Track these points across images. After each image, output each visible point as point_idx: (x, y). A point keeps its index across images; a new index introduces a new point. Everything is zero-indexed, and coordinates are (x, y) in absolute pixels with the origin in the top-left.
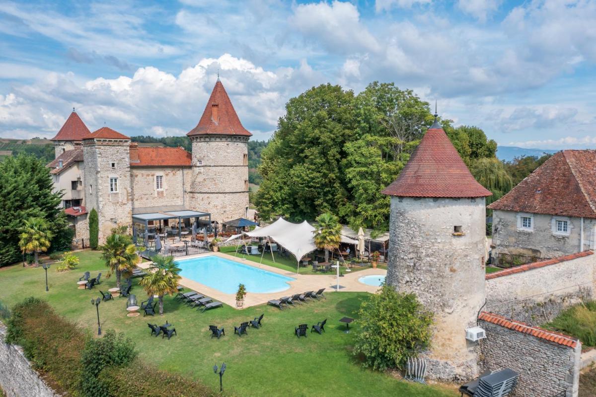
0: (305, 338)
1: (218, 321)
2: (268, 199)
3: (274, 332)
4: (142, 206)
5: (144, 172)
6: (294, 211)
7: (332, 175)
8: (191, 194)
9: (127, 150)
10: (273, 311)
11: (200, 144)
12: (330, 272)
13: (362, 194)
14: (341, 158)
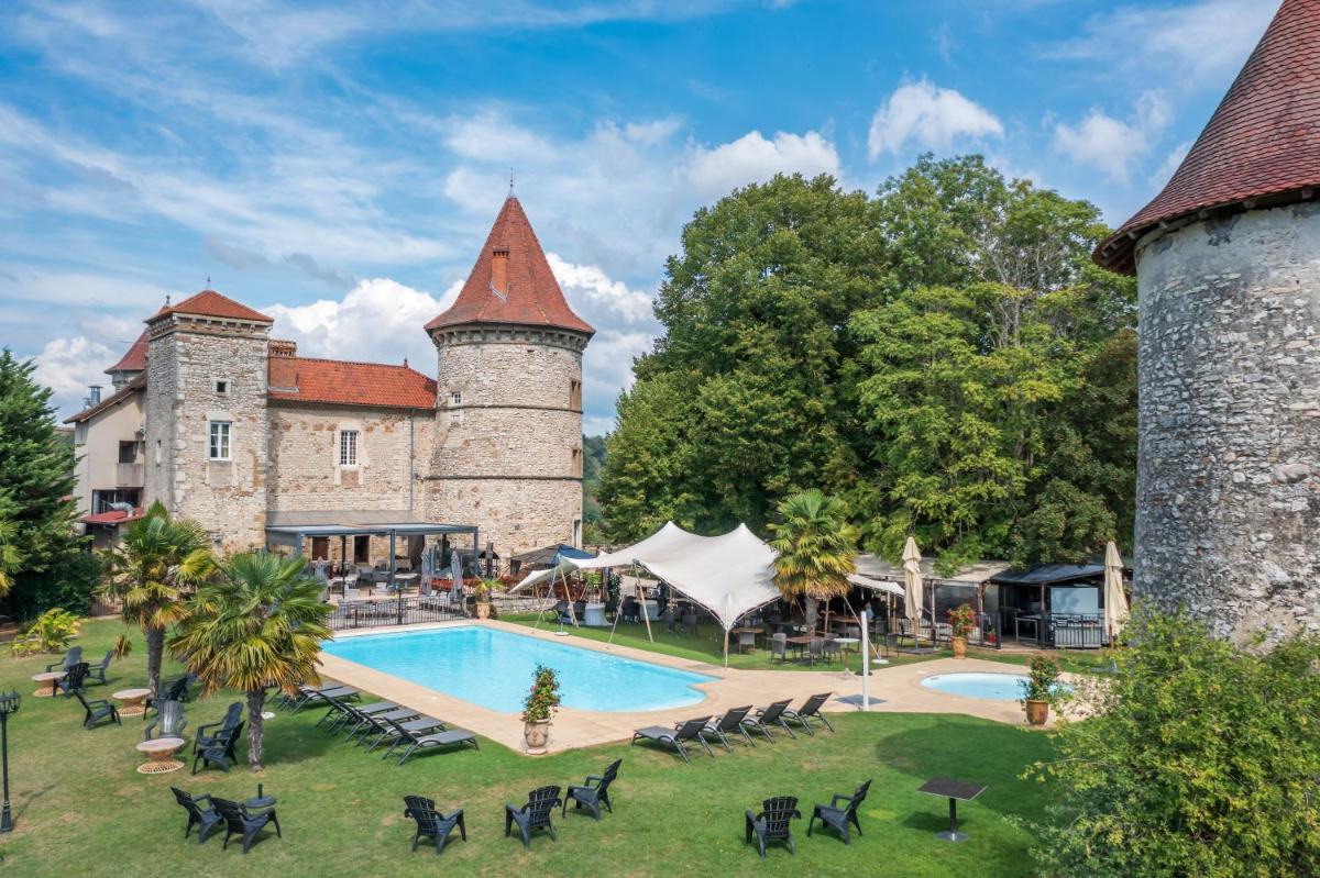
0: (786, 855)
1: (454, 790)
2: (636, 475)
3: (663, 829)
4: (298, 507)
5: (310, 418)
6: (706, 513)
7: (816, 404)
8: (432, 482)
9: (260, 350)
10: (657, 762)
11: (458, 350)
12: (826, 666)
13: (907, 447)
14: (840, 360)
